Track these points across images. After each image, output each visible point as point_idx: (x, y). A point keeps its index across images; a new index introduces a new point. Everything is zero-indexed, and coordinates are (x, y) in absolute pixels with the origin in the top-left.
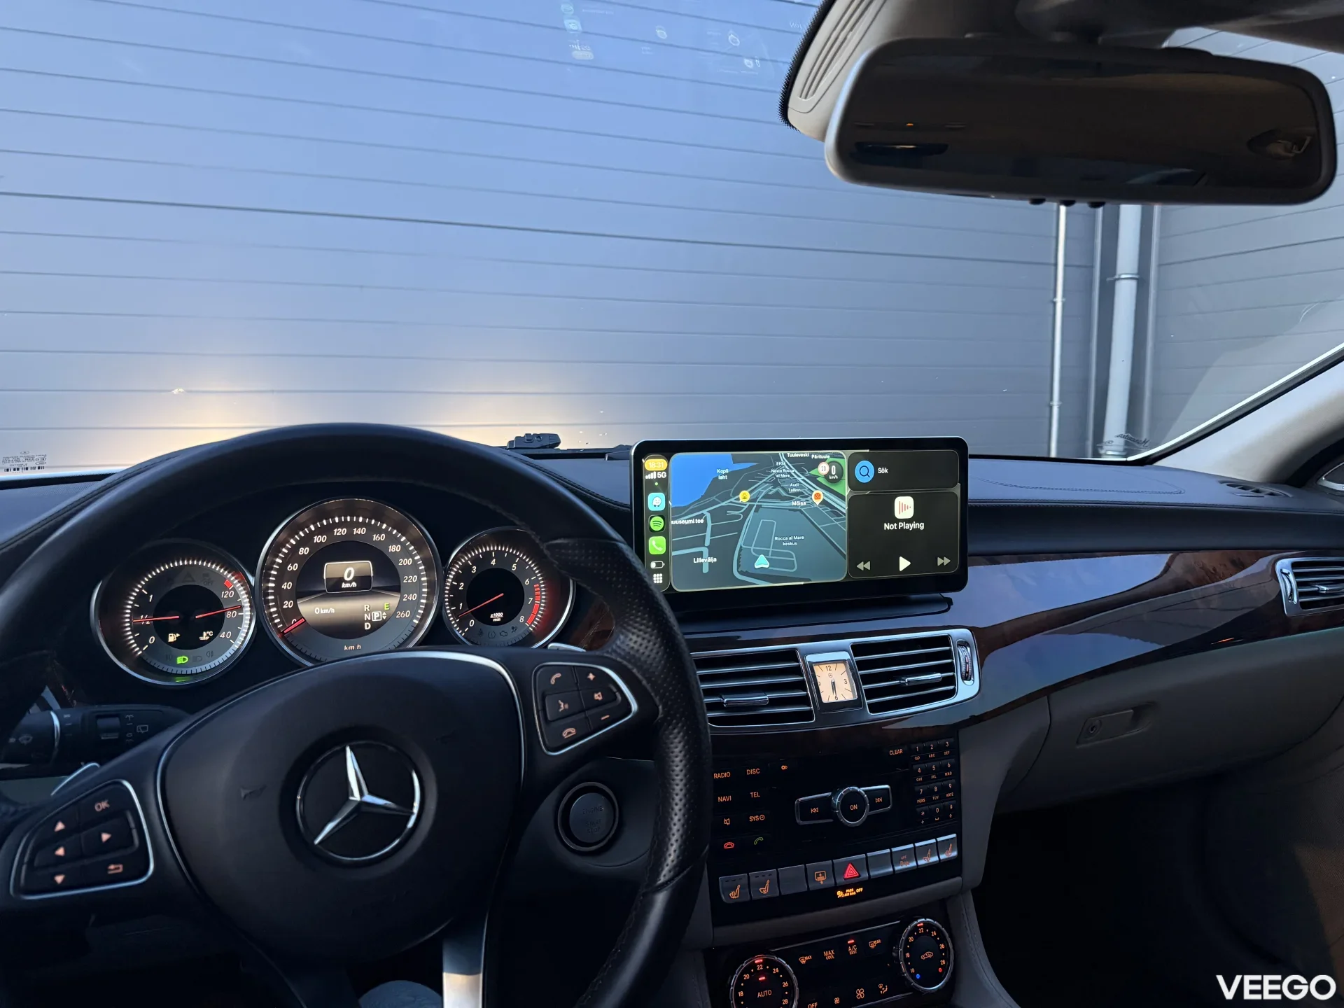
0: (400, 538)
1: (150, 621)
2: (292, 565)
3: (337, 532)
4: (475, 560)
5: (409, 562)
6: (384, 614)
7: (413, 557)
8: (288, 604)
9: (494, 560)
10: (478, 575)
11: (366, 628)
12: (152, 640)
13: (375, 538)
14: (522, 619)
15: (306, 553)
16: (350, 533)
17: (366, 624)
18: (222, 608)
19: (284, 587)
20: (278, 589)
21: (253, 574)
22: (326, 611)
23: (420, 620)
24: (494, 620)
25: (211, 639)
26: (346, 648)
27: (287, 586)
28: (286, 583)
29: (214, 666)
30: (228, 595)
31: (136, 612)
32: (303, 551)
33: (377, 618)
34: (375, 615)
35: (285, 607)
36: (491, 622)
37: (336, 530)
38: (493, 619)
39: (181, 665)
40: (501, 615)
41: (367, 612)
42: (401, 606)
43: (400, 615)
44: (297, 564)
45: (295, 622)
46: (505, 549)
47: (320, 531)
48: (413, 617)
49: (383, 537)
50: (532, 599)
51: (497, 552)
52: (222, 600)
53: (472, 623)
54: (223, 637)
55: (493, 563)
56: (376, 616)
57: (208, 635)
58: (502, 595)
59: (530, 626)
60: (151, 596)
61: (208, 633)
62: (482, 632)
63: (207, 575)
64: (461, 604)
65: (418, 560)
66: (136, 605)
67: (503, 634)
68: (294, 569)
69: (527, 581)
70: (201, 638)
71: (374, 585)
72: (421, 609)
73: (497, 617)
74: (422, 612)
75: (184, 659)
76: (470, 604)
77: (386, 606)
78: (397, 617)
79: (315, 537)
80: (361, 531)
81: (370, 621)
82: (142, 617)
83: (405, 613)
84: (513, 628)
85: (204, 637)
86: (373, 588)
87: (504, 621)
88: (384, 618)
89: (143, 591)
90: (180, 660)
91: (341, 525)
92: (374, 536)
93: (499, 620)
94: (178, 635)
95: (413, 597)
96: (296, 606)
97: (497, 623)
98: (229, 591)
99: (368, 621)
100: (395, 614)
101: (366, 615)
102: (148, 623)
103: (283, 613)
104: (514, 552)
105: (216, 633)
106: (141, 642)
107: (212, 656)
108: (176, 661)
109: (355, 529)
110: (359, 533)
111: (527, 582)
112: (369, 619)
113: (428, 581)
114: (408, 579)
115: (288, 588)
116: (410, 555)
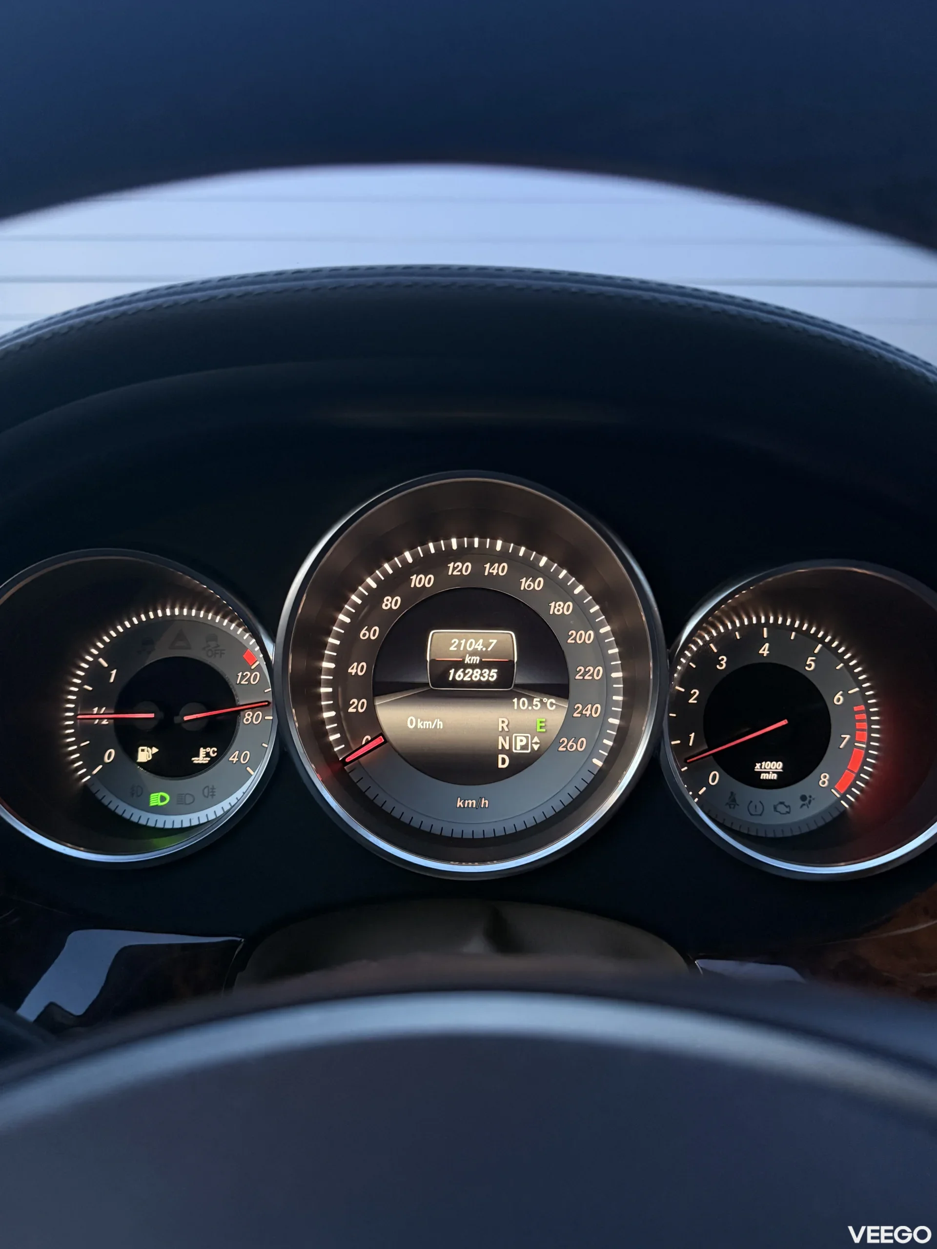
0: (574, 586)
1: (108, 719)
2: (369, 630)
3: (454, 569)
4: (726, 643)
5: (587, 637)
6: (536, 739)
7: (596, 628)
8: (357, 706)
9: (767, 645)
10: (731, 676)
11: (500, 766)
12: (110, 755)
13: (525, 583)
14: (824, 779)
15: (394, 608)
16: (478, 570)
17: (500, 757)
18: (232, 702)
19: (352, 671)
20: (340, 674)
21: (273, 637)
22: (428, 725)
23: (609, 761)
24: (764, 776)
25: (213, 761)
26: (460, 803)
27: (356, 669)
28: (355, 664)
29: (213, 817)
30: (248, 680)
31: (86, 701)
32: (391, 603)
33: (523, 748)
34: (518, 739)
35: (351, 710)
36: (755, 780)
37: (451, 565)
38: (760, 773)
39: (157, 810)
40: (778, 766)
41: (503, 733)
42: (569, 727)
43: (567, 745)
44: (377, 628)
45: (368, 742)
46: (793, 622)
47: (423, 565)
48: (591, 752)
49: (538, 584)
50: (848, 737)
51: (774, 628)
52: (236, 687)
53: (715, 777)
54: (236, 759)
55: (765, 650)
56: (520, 743)
57: (208, 755)
58: (784, 722)
59: (844, 797)
60: (114, 672)
61: (208, 749)
62: (734, 800)
63: (214, 638)
64: (692, 735)
65: (606, 635)
66: (86, 687)
67: (782, 808)
68: (373, 638)
69: (838, 696)
70: (196, 760)
71: (518, 679)
72: (608, 737)
73: (770, 769)
74: (610, 743)
75: (163, 799)
76: (711, 737)
77: (539, 725)
78: (561, 749)
79: (414, 577)
80: (500, 569)
81: (509, 753)
82: (96, 710)
83: (576, 743)
84: (803, 798)
85: (201, 759)
86: (517, 686)
87: (784, 780)
88: (536, 747)
89: (101, 660)
90: (155, 799)
91: (461, 555)
92: (524, 580)
93: (775, 776)
94: (155, 750)
95: (594, 711)
96: (371, 710)
97: (769, 785)
98: (252, 671)
99: (503, 751)
100: (557, 742)
101: (501, 739)
102: (105, 722)
103: (344, 720)
104: (813, 631)
105: (223, 751)
106: (92, 757)
107: (212, 796)
108: (148, 800)
109: (488, 566)
110: (495, 572)
111: (839, 699)
112: (507, 747)
113: (625, 680)
114: (586, 673)
115: (360, 674)
116: (590, 623)
